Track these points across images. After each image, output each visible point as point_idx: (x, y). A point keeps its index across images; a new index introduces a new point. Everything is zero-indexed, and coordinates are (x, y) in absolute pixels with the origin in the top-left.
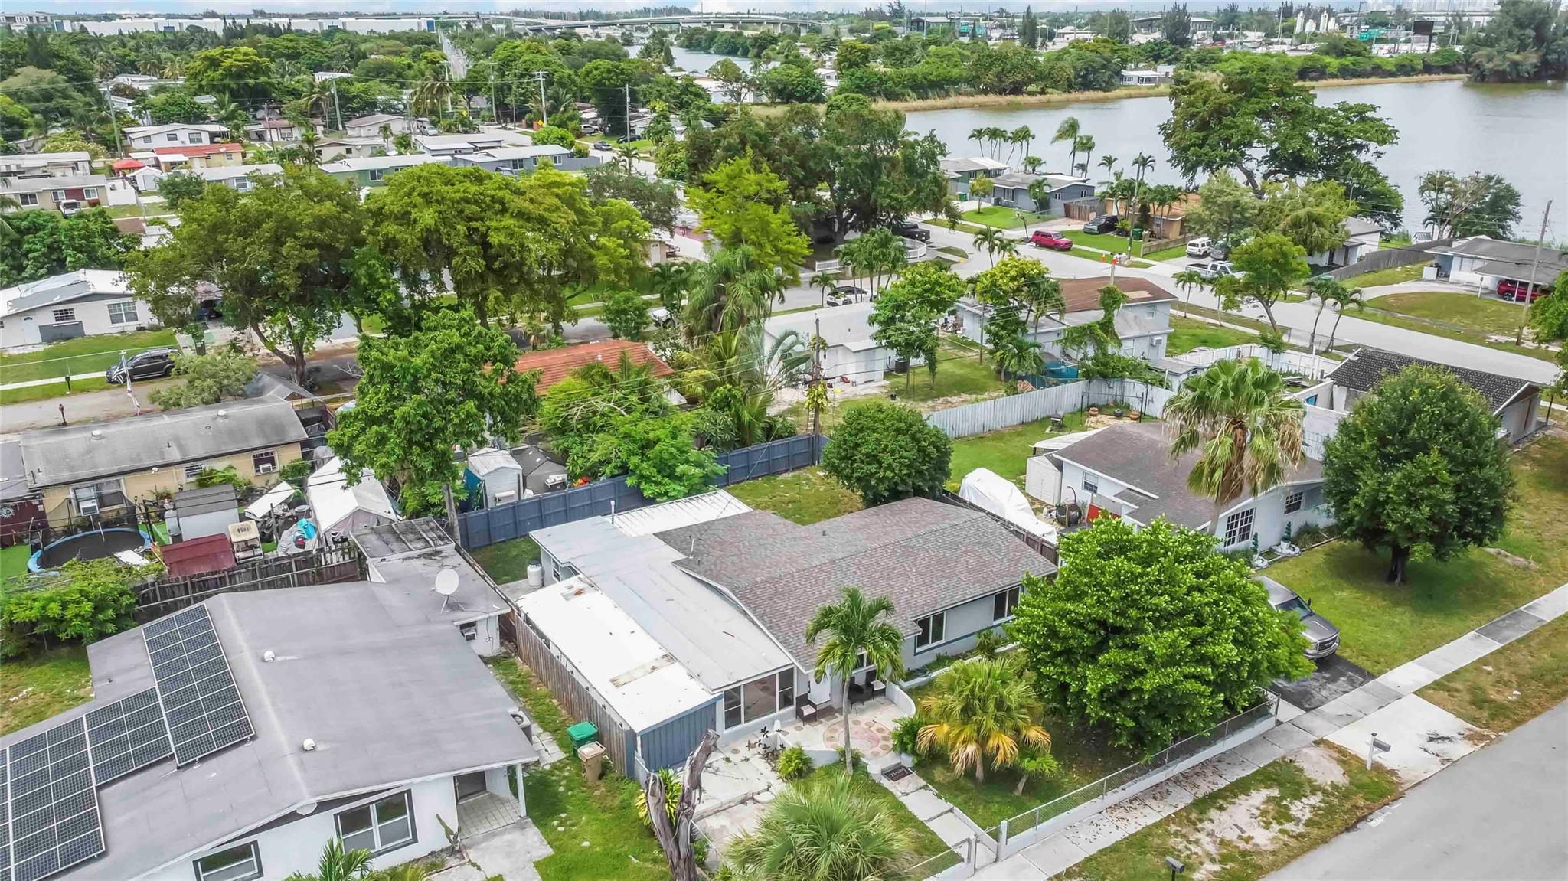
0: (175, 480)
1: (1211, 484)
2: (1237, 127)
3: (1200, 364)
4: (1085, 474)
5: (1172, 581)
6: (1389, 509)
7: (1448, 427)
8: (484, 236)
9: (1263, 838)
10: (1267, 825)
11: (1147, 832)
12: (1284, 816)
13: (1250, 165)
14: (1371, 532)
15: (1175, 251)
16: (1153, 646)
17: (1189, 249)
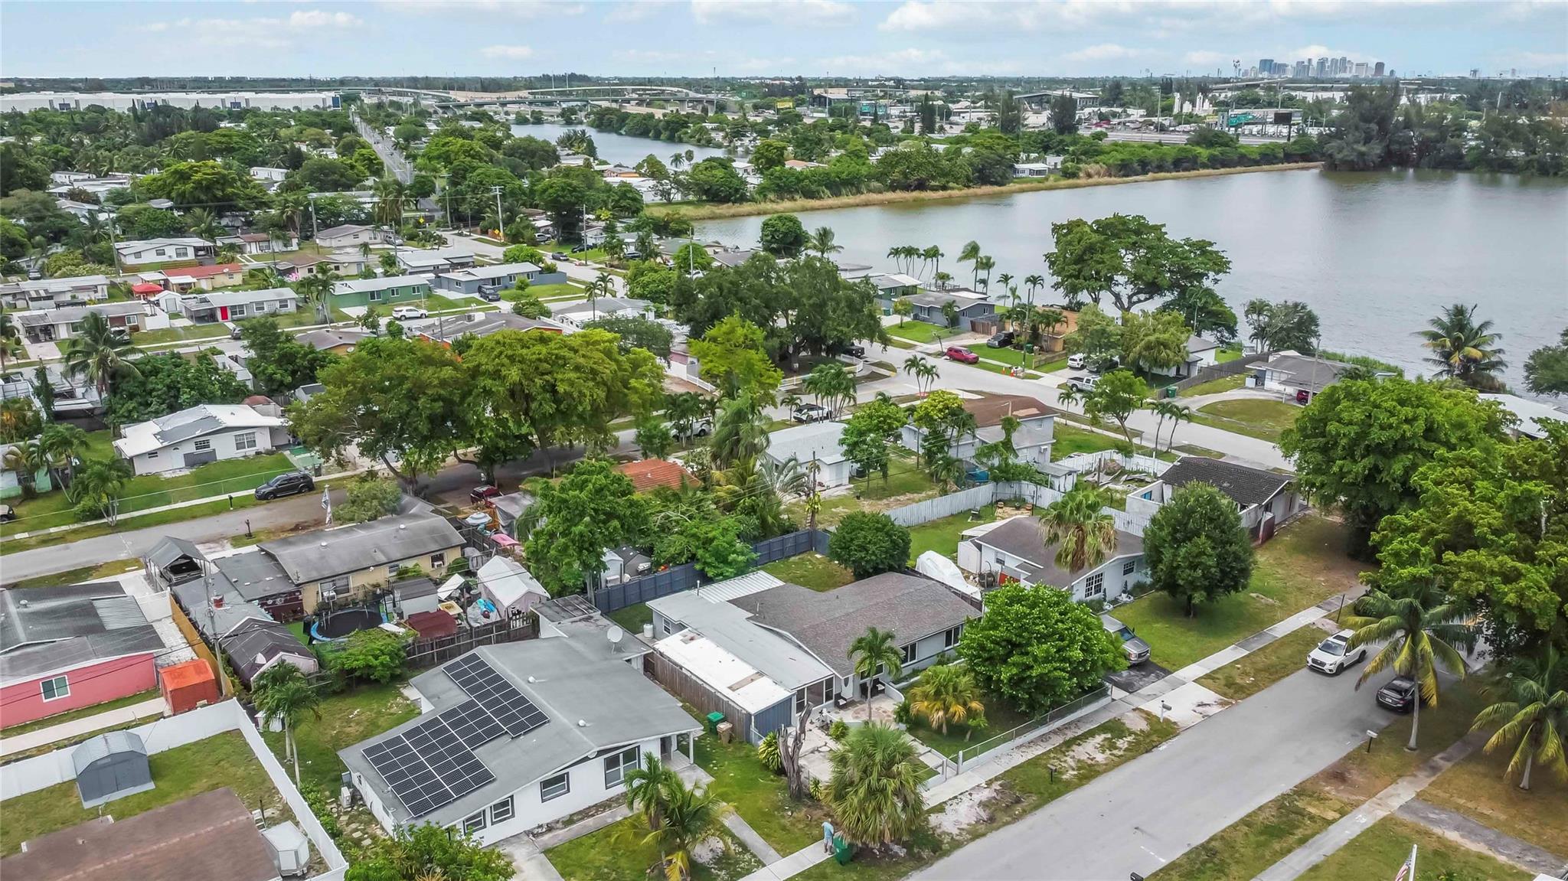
0: (383, 576)
1: (1066, 563)
2: (1103, 262)
3: (1076, 468)
4: (997, 552)
5: (1047, 617)
6: (1179, 572)
7: (1211, 520)
8: (554, 386)
9: (1100, 758)
10: (1103, 752)
11: (1038, 757)
12: (1113, 747)
13: (1116, 289)
14: (1170, 585)
15: (1058, 364)
16: (1037, 652)
17: (1070, 363)
